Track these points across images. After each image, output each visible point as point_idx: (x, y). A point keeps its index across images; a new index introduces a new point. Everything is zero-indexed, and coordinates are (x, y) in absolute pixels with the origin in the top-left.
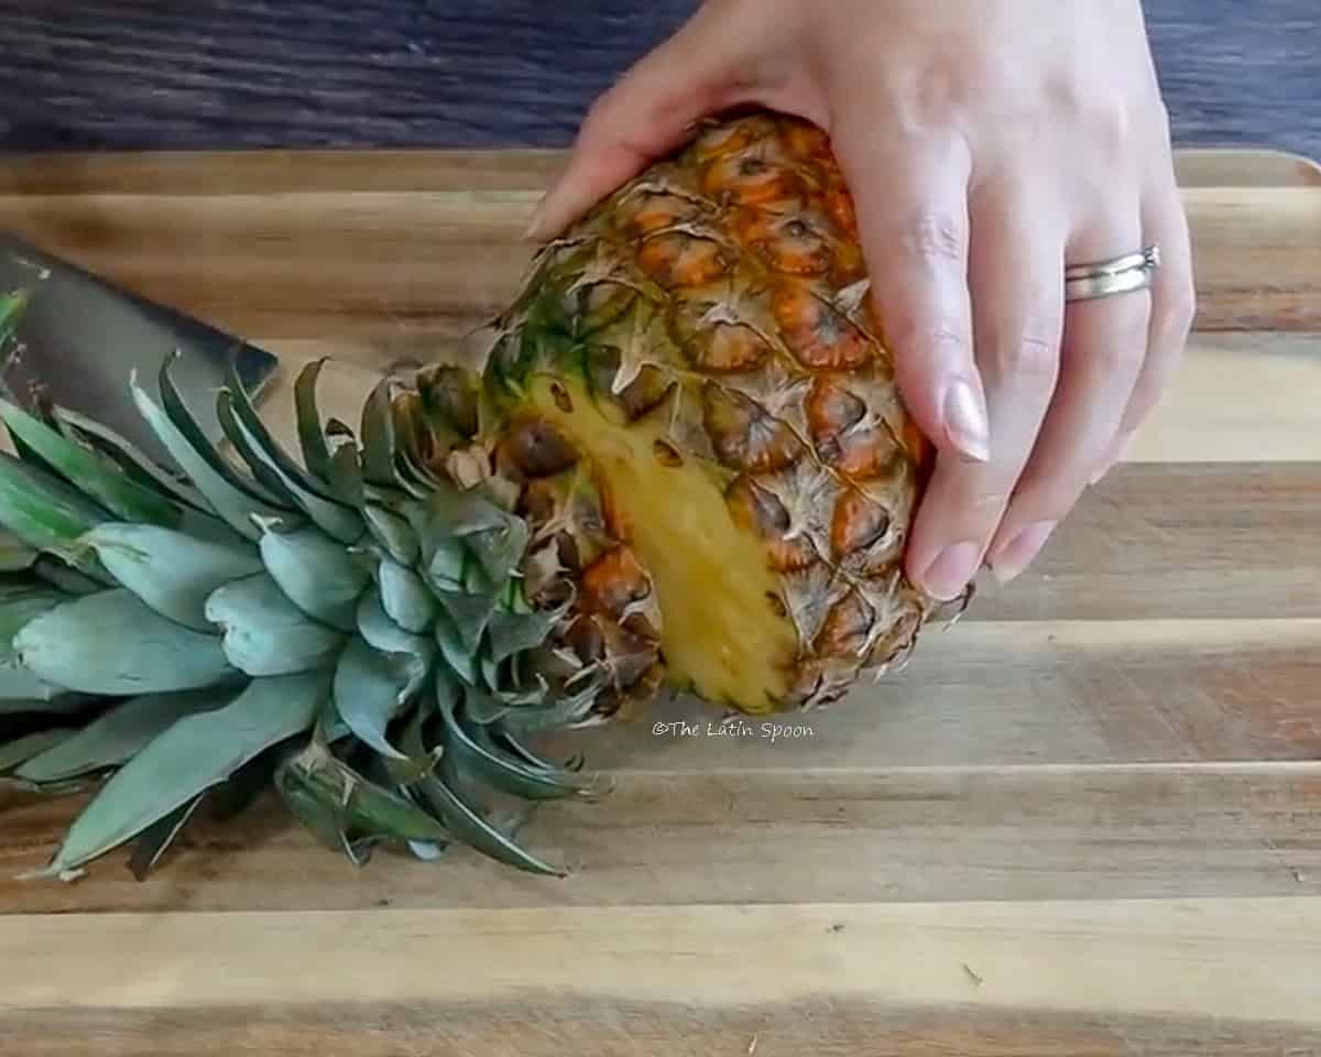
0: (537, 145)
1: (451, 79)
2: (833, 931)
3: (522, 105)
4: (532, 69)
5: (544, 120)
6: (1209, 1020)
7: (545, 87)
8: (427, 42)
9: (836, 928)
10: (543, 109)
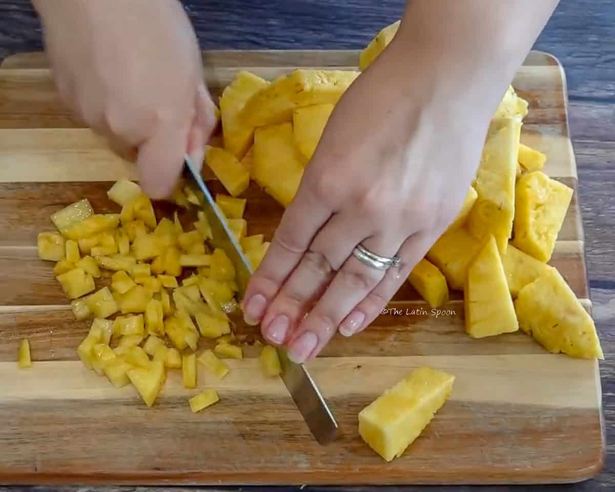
0: (237, 48)
1: (202, 21)
2: (357, 369)
3: (231, 32)
4: (235, 18)
5: (240, 38)
6: (509, 404)
7: (241, 24)
8: (192, 6)
9: (359, 367)
10: (239, 33)
